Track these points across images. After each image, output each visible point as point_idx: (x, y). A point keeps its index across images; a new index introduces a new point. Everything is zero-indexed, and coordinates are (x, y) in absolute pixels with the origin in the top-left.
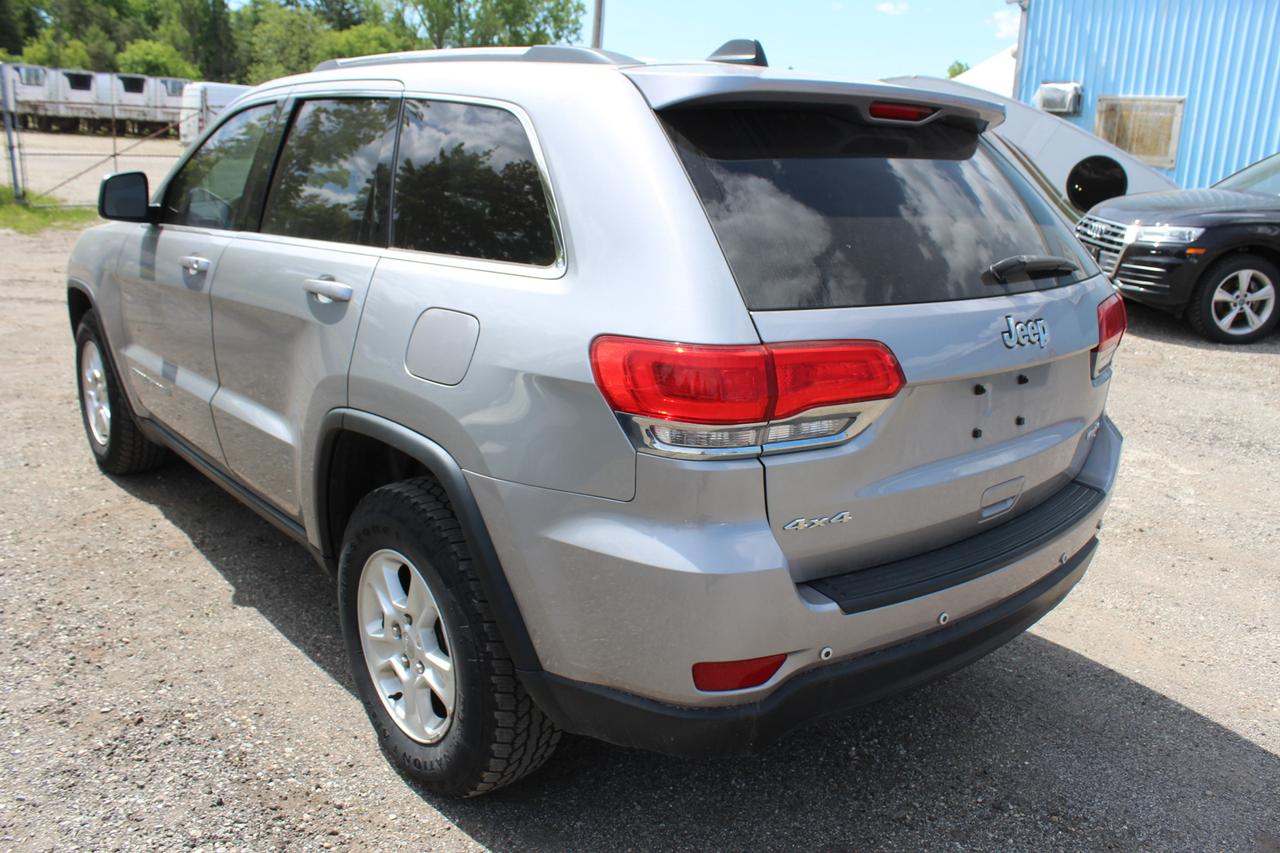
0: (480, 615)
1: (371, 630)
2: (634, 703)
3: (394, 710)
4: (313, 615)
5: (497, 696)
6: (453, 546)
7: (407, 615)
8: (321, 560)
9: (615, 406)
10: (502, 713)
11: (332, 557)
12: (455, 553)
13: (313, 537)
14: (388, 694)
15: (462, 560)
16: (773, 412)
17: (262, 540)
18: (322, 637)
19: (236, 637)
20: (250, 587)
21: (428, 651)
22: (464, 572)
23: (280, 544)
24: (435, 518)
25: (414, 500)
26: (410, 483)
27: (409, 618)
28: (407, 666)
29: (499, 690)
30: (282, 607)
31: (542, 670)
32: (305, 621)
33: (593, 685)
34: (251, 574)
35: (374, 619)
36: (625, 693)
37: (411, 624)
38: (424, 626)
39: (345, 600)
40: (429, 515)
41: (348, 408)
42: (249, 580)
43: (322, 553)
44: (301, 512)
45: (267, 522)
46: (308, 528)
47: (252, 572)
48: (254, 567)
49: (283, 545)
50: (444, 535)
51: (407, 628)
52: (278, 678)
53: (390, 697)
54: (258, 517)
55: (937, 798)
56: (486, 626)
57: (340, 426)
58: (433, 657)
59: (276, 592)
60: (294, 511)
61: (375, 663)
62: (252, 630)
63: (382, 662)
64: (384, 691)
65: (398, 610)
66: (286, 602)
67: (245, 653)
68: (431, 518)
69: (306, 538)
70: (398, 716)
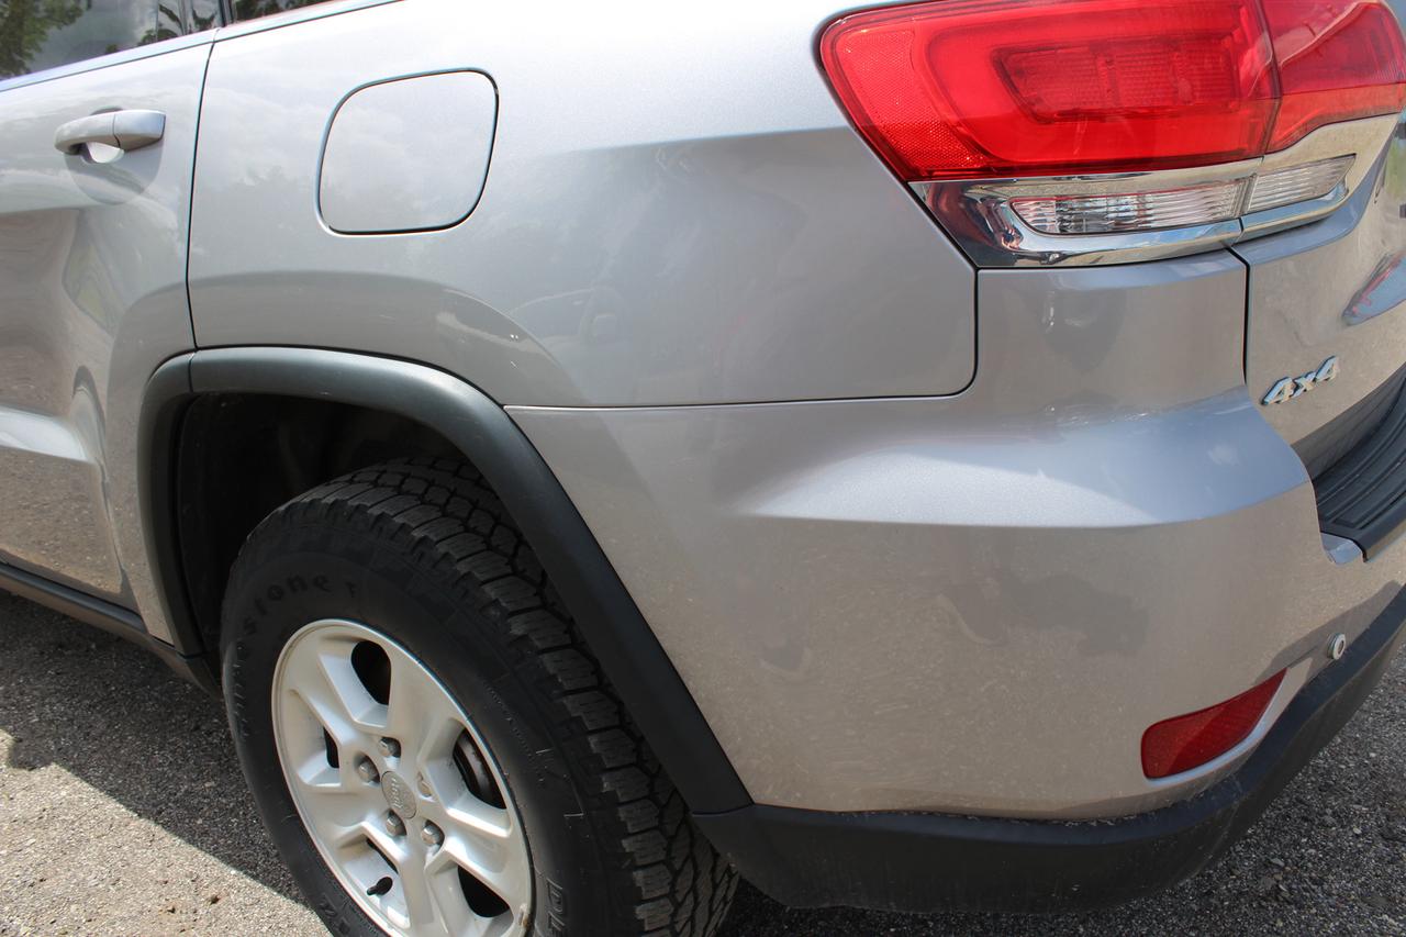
0: (578, 720)
1: (307, 773)
2: (991, 834)
3: (385, 916)
4: (173, 752)
5: (639, 875)
6: (487, 588)
7: (387, 740)
8: (178, 663)
9: (905, 171)
10: (649, 906)
11: (204, 653)
12: (496, 602)
13: (156, 622)
14: (365, 889)
15: (512, 614)
16: (1267, 135)
17: (61, 646)
18: (198, 787)
19: (44, 820)
20: (53, 728)
21: (450, 803)
22: (523, 638)
23: (93, 646)
24: (431, 536)
25: (376, 511)
26: (351, 482)
27: (395, 747)
28: (400, 832)
29: (640, 862)
30: (117, 749)
31: (753, 803)
32: (160, 765)
33: (879, 813)
34: (52, 705)
35: (311, 753)
36: (963, 817)
37: (397, 754)
38: (433, 757)
39: (245, 727)
40: (417, 534)
41: (197, 349)
42: (50, 716)
43: (179, 648)
44: (126, 586)
45: (65, 617)
46: (144, 613)
47: (54, 700)
48: (58, 691)
49: (97, 647)
50: (462, 568)
51: (390, 763)
52: (136, 882)
53: (370, 893)
54: (47, 612)
55: (1296, 843)
56: (593, 740)
57: (187, 391)
58: (466, 813)
59: (101, 726)
60: (112, 586)
61: (328, 835)
62: (70, 803)
63: (345, 831)
64: (355, 880)
65: (366, 734)
66: (122, 738)
67: (64, 849)
68: (423, 540)
69: (145, 630)
70: (392, 924)
